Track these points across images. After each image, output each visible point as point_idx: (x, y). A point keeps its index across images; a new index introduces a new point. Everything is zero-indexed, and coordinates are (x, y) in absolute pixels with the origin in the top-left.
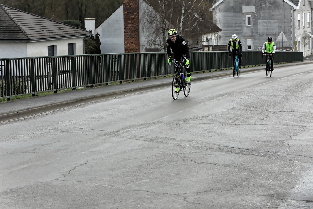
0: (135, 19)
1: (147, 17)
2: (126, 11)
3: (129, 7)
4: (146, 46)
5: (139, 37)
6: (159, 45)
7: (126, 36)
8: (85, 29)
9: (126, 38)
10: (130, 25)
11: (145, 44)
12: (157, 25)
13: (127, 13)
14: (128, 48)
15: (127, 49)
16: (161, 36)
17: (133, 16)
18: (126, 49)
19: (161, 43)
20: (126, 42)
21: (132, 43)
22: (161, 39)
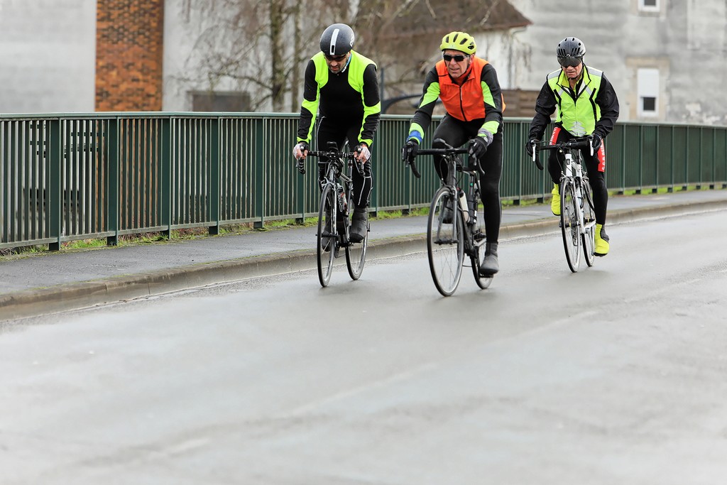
4: (193, 84)
5: (160, 43)
6: (251, 79)
7: (102, 36)
9: (105, 45)
11: (192, 74)
14: (111, 90)
15: (108, 95)
16: (265, 40)
18: (101, 95)
19: (260, 74)
20: (101, 63)
21: (127, 67)
22: (264, 55)
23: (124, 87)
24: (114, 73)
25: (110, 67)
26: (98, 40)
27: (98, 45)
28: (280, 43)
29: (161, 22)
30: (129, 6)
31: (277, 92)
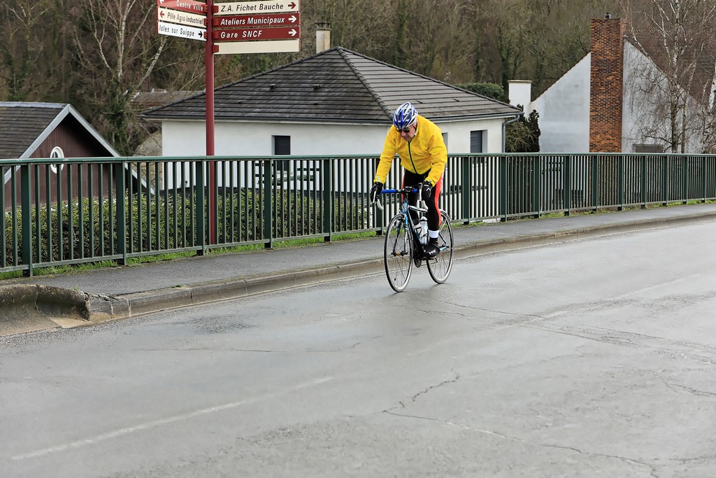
0: (614, 84)
1: (638, 80)
2: (596, 66)
3: (602, 58)
4: (635, 141)
5: (620, 122)
6: (662, 139)
7: (593, 119)
8: (508, 101)
9: (594, 123)
10: (602, 97)
11: (634, 137)
12: (660, 97)
13: (599, 70)
14: (597, 144)
15: (596, 146)
16: (669, 120)
17: (610, 78)
18: (592, 146)
19: (666, 136)
20: (592, 131)
21: (605, 133)
22: (668, 127)
23: (603, 143)
24: (599, 136)
25: (597, 133)
26: (591, 120)
27: (591, 123)
28: (675, 122)
29: (621, 112)
30: (605, 105)
31: (674, 145)
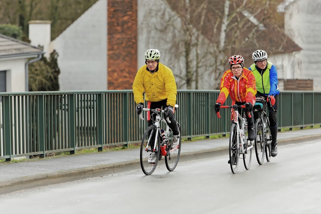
1: (154, 20)
2: (112, 7)
5: (136, 60)
8: (30, 41)
9: (112, 62)
13: (115, 11)
15: (113, 84)
17: (126, 18)
18: (110, 84)
20: (110, 70)
21: (122, 71)
22: (182, 65)
24: (115, 74)
26: (108, 59)
27: (108, 62)
30: (122, 44)
31: (188, 82)
